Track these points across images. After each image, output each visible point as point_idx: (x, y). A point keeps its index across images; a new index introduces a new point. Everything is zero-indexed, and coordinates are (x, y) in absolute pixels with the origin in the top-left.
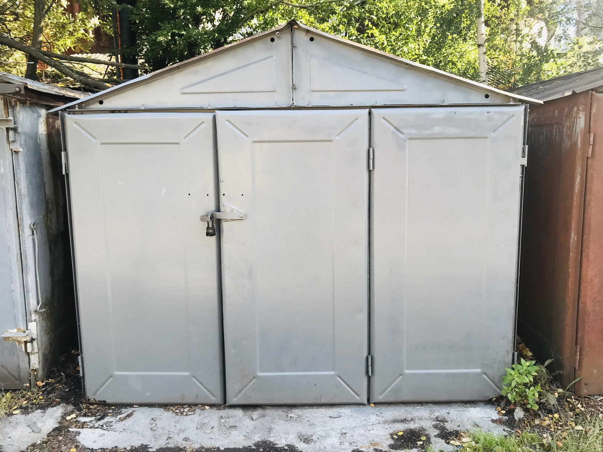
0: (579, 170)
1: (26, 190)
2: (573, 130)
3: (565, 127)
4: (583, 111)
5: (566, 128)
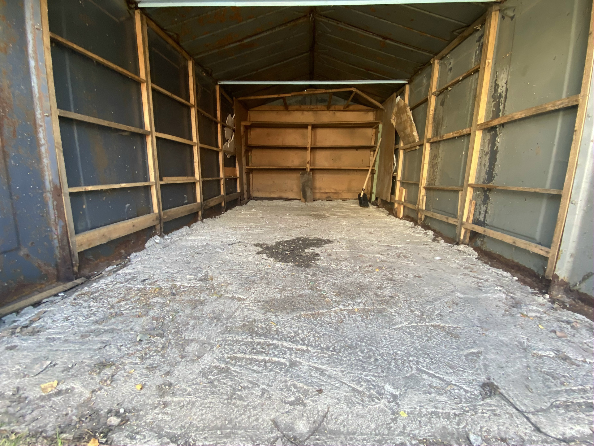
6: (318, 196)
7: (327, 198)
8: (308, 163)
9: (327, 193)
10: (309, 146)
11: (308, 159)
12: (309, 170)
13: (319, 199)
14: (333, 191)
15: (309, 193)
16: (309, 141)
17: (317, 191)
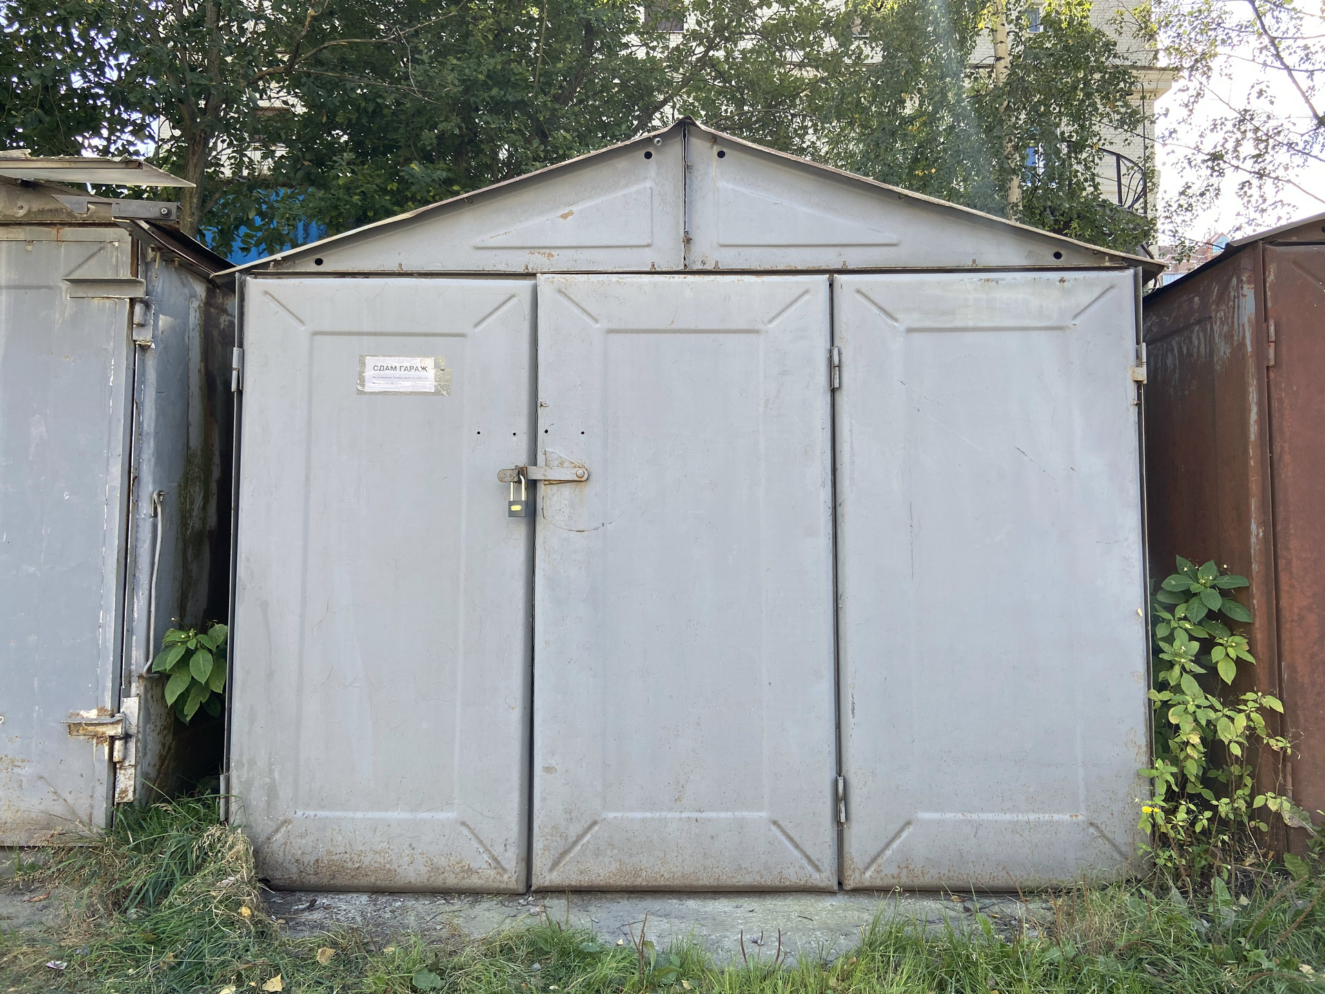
0: (1253, 397)
1: (153, 425)
2: (1233, 322)
3: (1216, 322)
4: (1249, 282)
5: (1218, 323)
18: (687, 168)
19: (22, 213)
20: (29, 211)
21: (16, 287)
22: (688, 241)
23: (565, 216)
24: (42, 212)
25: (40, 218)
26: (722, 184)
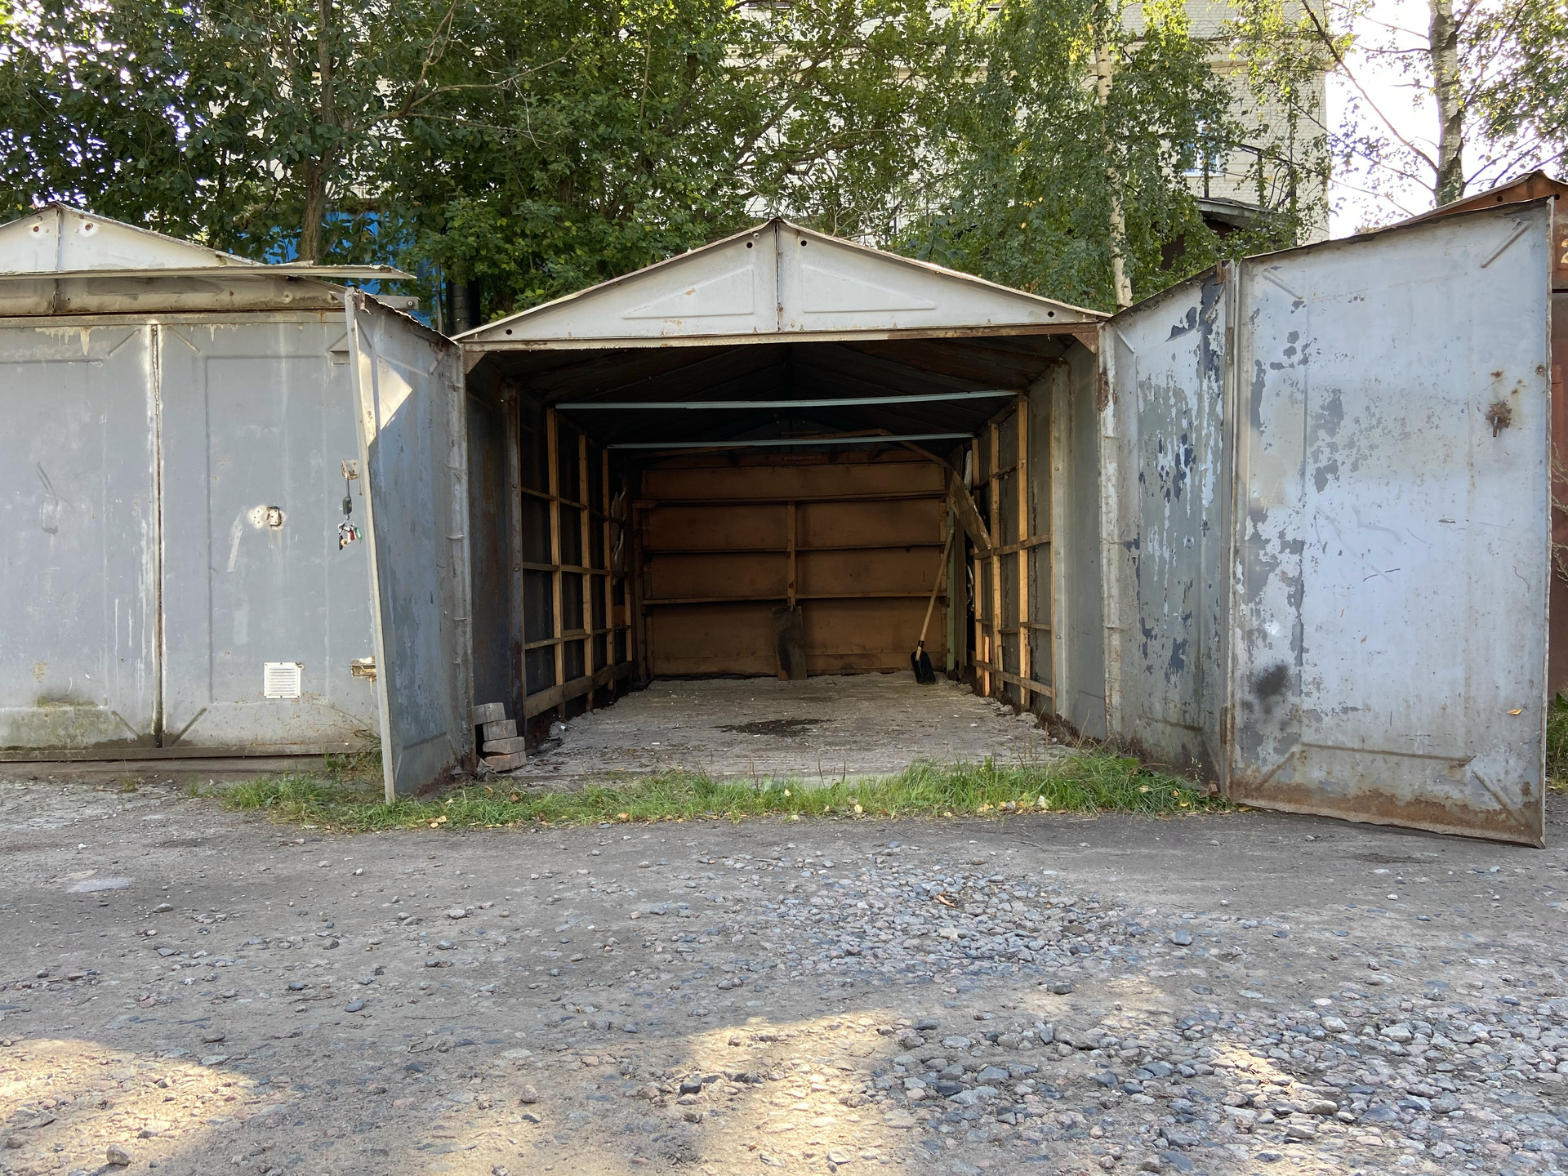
6: (820, 664)
7: (842, 668)
8: (791, 586)
9: (842, 656)
10: (791, 548)
11: (792, 578)
12: (793, 602)
13: (823, 673)
14: (857, 651)
15: (796, 657)
16: (792, 537)
17: (817, 652)
18: (779, 254)
19: (288, 300)
20: (294, 299)
21: (293, 357)
22: (781, 309)
23: (689, 293)
24: (303, 299)
25: (303, 305)
26: (804, 266)
